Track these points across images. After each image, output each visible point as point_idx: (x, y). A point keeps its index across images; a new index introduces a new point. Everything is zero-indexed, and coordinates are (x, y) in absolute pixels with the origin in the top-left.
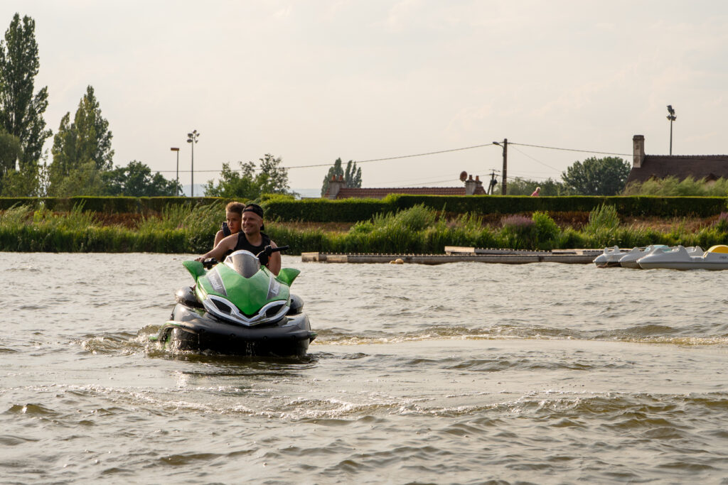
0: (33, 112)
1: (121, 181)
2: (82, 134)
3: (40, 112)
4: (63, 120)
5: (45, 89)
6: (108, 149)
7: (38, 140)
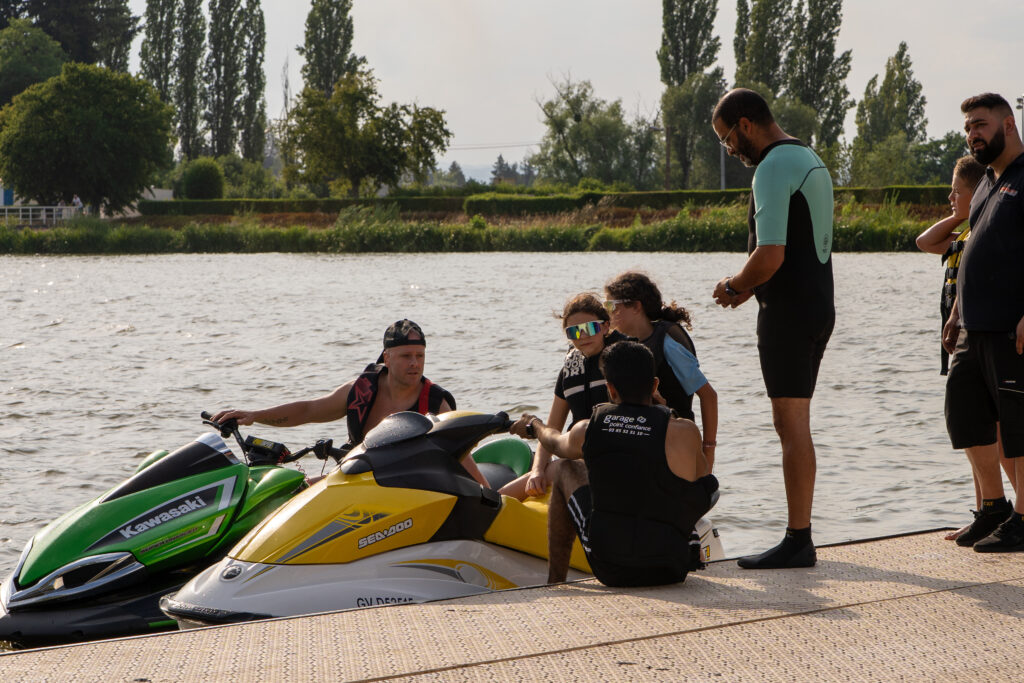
0: (833, 78)
1: (937, 156)
3: (841, 78)
4: (869, 84)
5: (849, 53)
6: (920, 118)
7: (839, 112)
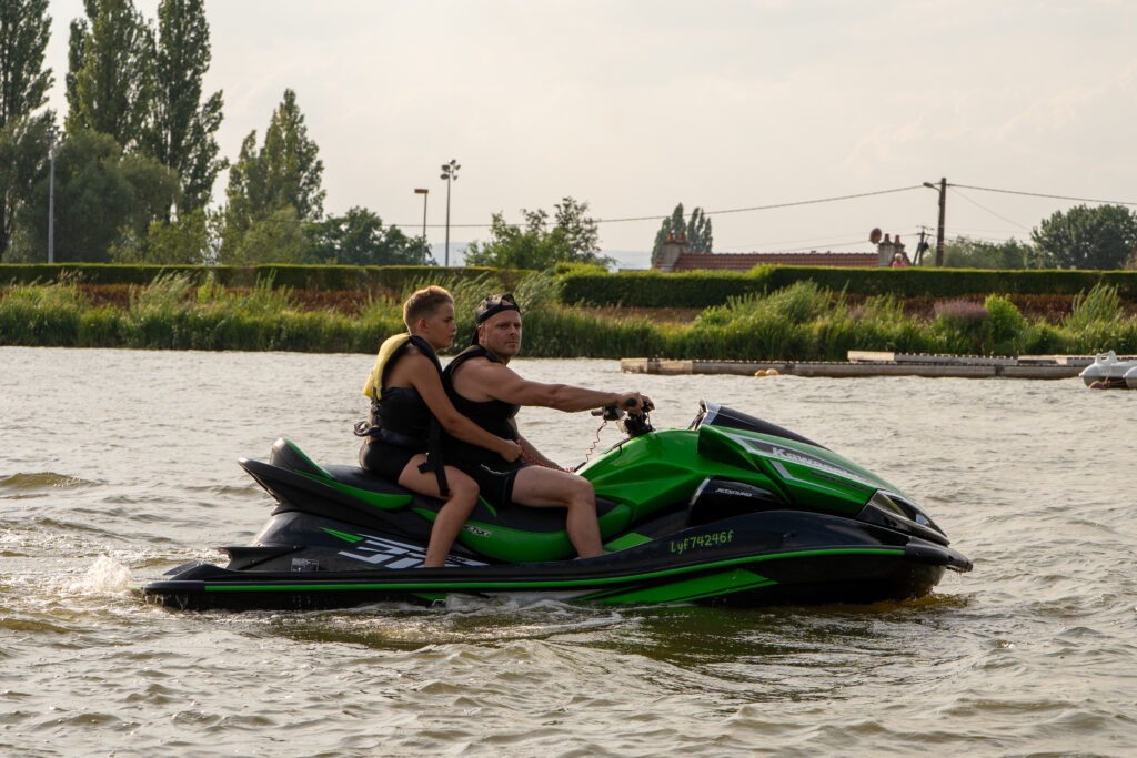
0: (198, 130)
1: (336, 237)
2: (276, 164)
3: (210, 130)
4: (245, 143)
5: (219, 95)
6: (315, 189)
7: (207, 174)
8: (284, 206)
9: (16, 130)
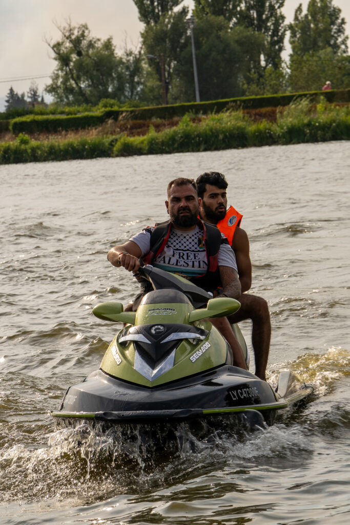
0: (272, 8)
2: (316, 23)
6: (342, 35)
7: (280, 34)
8: (324, 47)
9: (167, 20)
